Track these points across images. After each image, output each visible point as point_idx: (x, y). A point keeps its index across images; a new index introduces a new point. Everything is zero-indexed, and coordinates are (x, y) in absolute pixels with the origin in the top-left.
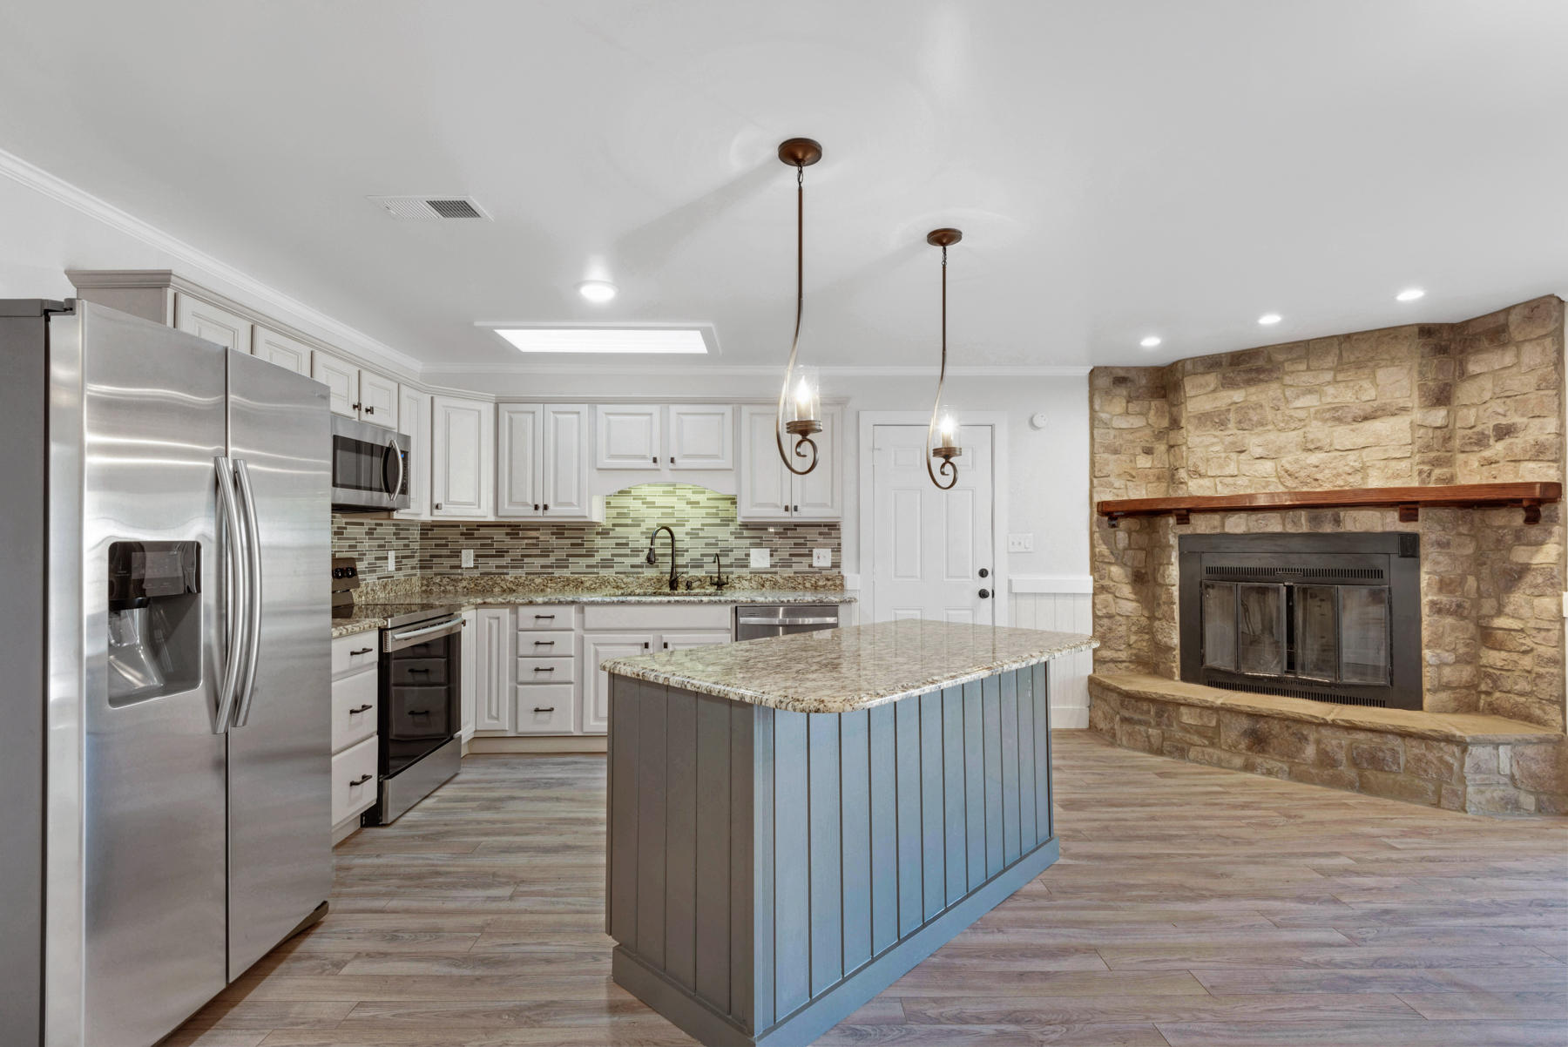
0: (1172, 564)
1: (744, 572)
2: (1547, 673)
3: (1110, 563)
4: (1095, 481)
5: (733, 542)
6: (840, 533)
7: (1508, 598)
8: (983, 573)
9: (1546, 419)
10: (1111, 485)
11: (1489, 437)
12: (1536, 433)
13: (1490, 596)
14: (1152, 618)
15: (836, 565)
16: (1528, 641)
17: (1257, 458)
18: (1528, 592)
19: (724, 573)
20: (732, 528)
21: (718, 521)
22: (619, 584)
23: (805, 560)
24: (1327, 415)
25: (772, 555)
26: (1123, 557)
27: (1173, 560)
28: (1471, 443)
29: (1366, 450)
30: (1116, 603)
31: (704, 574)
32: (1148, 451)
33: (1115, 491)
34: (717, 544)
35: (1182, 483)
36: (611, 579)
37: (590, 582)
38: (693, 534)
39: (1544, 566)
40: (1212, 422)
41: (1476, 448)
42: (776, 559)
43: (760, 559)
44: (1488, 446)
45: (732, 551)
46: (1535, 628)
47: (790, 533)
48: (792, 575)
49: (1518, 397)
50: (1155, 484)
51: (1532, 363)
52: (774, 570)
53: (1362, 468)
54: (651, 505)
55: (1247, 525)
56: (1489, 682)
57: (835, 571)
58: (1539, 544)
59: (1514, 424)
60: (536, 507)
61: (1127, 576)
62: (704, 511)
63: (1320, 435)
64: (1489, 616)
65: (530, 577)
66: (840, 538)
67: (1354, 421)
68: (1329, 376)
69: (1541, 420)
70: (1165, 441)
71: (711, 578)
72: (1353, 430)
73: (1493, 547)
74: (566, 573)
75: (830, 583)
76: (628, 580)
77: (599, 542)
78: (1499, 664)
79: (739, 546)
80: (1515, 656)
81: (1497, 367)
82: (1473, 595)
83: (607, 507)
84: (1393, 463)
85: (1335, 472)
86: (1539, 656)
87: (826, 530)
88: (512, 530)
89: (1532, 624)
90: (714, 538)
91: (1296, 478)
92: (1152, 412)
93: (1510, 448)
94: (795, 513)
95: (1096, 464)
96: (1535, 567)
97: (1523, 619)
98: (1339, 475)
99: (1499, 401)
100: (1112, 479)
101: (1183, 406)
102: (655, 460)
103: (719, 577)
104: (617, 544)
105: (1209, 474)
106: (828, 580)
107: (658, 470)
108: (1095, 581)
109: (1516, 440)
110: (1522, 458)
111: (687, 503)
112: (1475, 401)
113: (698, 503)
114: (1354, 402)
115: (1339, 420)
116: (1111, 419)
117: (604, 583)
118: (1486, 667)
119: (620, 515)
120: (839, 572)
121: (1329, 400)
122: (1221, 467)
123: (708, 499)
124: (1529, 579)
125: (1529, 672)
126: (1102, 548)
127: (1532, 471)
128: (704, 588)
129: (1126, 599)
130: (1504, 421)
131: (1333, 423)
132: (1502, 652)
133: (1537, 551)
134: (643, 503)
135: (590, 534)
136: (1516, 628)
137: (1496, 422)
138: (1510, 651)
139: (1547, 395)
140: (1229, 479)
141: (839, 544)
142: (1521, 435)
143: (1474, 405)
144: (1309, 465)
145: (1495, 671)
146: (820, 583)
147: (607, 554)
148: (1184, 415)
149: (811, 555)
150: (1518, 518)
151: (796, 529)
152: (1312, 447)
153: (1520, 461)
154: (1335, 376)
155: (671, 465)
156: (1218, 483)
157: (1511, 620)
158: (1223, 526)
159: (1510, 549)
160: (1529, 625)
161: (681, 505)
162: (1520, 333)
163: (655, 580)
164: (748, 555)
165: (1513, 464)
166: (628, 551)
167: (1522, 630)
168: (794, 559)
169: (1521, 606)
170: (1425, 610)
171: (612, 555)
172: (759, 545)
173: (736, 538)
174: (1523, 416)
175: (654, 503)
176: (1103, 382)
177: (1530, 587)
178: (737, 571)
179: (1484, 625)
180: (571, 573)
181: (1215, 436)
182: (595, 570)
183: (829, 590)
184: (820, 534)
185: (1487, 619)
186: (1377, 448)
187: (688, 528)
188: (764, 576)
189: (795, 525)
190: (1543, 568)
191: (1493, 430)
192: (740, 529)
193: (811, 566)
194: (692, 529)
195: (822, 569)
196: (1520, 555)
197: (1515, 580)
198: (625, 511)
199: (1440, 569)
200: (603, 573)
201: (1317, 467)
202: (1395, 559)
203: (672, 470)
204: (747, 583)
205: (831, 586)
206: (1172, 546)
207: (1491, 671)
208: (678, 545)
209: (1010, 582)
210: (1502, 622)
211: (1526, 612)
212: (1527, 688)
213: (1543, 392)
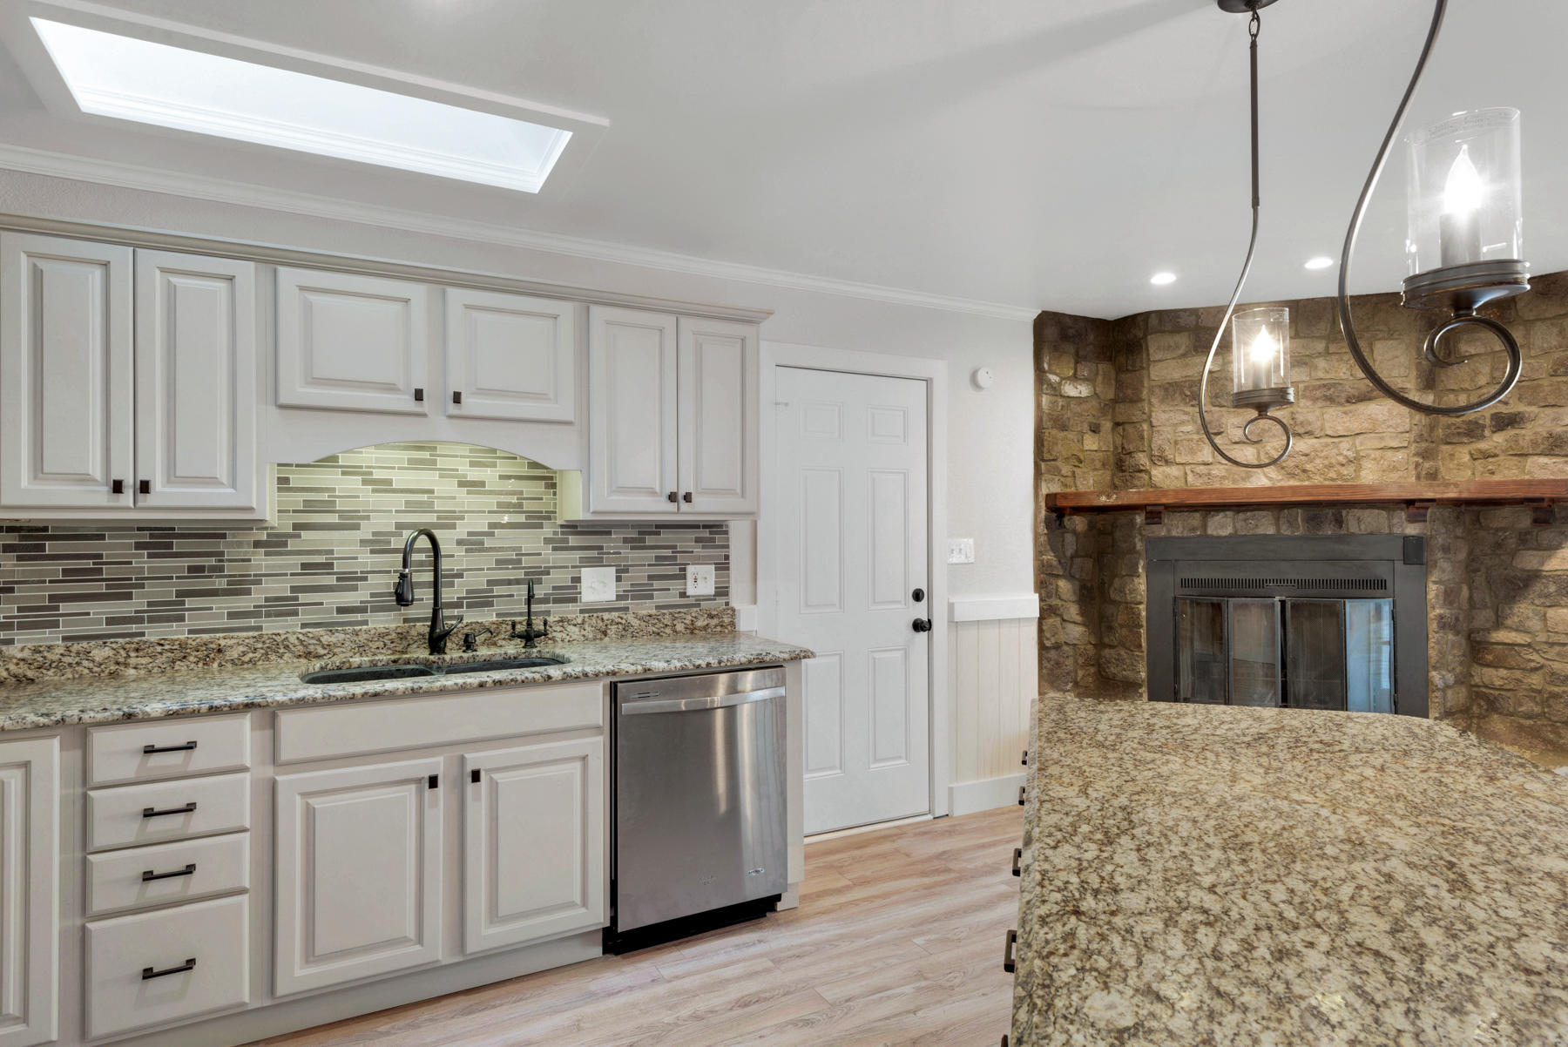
0: (1138, 576)
1: (569, 610)
3: (1058, 576)
4: (1043, 465)
5: (549, 556)
6: (728, 539)
7: (1510, 609)
8: (918, 596)
9: (1561, 410)
10: (1058, 471)
11: (1484, 427)
12: (1549, 424)
13: (1485, 607)
14: (1100, 645)
15: (722, 591)
16: (1535, 657)
17: (1236, 443)
18: (1537, 602)
19: (537, 613)
20: (547, 531)
21: (522, 518)
22: (312, 648)
23: (675, 586)
24: (1318, 393)
25: (619, 579)
26: (1071, 567)
27: (1140, 570)
28: (1459, 434)
29: (1361, 437)
30: (1064, 628)
31: (494, 619)
32: (1095, 429)
33: (1062, 479)
34: (520, 561)
35: (1141, 471)
36: (293, 639)
37: (241, 649)
38: (473, 543)
39: (1559, 573)
40: (1180, 394)
41: (1465, 440)
42: (625, 585)
43: (598, 586)
44: (1483, 437)
45: (548, 573)
46: (1546, 643)
47: (650, 540)
48: (653, 612)
50: (1101, 472)
51: (1545, 345)
52: (622, 604)
53: (1355, 458)
54: (384, 486)
55: (1234, 527)
56: (1482, 703)
57: (721, 601)
58: (1553, 548)
59: (1519, 413)
60: (118, 487)
61: (1075, 593)
62: (494, 500)
63: (1311, 417)
64: (1483, 630)
65: (76, 647)
66: (727, 547)
67: (1348, 401)
68: (1320, 346)
69: (1556, 409)
70: (1110, 417)
71: (514, 625)
72: (1345, 413)
73: (1489, 552)
74: (177, 632)
75: (715, 621)
76: (333, 639)
77: (261, 561)
78: (1498, 683)
79: (559, 565)
80: (1518, 674)
82: (1465, 606)
83: (279, 490)
84: (1389, 454)
85: (1326, 462)
86: (1553, 674)
87: (706, 534)
88: (22, 538)
89: (1542, 637)
90: (513, 549)
91: (1283, 468)
92: (1100, 378)
93: (1516, 439)
94: (684, 506)
95: (1045, 443)
96: (1549, 573)
97: (1529, 633)
98: (1331, 466)
100: (1059, 463)
101: (1144, 372)
102: (419, 395)
103: (529, 624)
104: (304, 566)
105: (1178, 460)
106: (711, 617)
107: (424, 415)
108: (1041, 600)
109: (1523, 432)
110: (1530, 452)
111: (462, 484)
112: (1466, 385)
113: (483, 484)
114: (1347, 380)
115: (1331, 400)
116: (1060, 383)
117: (276, 647)
118: (1479, 686)
119: (310, 507)
120: (727, 604)
121: (1320, 374)
122: (1192, 452)
123: (501, 477)
124: (1538, 587)
125: (1539, 692)
126: (1049, 557)
127: (1544, 467)
128: (495, 644)
129: (1074, 623)
130: (1505, 410)
131: (1324, 404)
132: (1501, 669)
133: (1550, 557)
134: (365, 482)
135: (240, 545)
136: (1523, 642)
137: (1495, 411)
138: (1510, 669)
139: (1564, 382)
140: (1202, 467)
141: (727, 557)
142: (1529, 426)
143: (1463, 390)
144: (1297, 453)
145: (1492, 691)
146: (700, 623)
147: (282, 588)
148: (1146, 385)
149: (684, 577)
151: (659, 533)
152: (1301, 430)
153: (1527, 455)
154: (1327, 348)
155: (452, 409)
156: (1189, 472)
157: (1514, 634)
158: (1205, 527)
159: (1513, 554)
160: (1538, 639)
161: (445, 488)
162: (1531, 310)
163: (394, 635)
164: (577, 580)
165: (1518, 458)
166: (331, 580)
167: (1529, 645)
168: (657, 584)
169: (1528, 618)
170: (1433, 626)
171: (294, 589)
172: (596, 562)
173: (554, 549)
174: (1530, 404)
175: (389, 482)
176: (1051, 332)
177: (1540, 596)
178: (557, 611)
179: (1478, 639)
180: (190, 632)
181: (1186, 413)
182: (252, 622)
183: (714, 633)
184: (698, 540)
185: (1481, 633)
186: (1372, 435)
187: (461, 531)
188: (606, 616)
189: (657, 526)
191: (1492, 419)
192: (563, 533)
193: (683, 595)
194: (469, 534)
195: (699, 600)
196: (1529, 561)
197: (1520, 588)
198: (325, 496)
199: (1445, 577)
200: (271, 626)
201: (1307, 455)
202: (1399, 565)
203: (451, 417)
204: (576, 629)
205: (716, 626)
206: (1138, 552)
207: (1487, 691)
208: (445, 564)
209: (951, 607)
210: (1501, 636)
211: (1535, 624)
212: (1536, 709)
213: (1559, 379)
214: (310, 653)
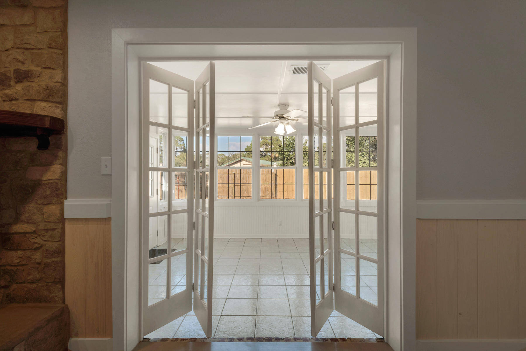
2: (53, 262)
7: (24, 208)
9: (54, 71)
11: (10, 79)
12: (47, 80)
13: (9, 208)
16: (39, 240)
18: (39, 202)
39: (51, 181)
44: (9, 86)
46: (44, 229)
49: (34, 51)
51: (45, 26)
56: (7, 277)
58: (48, 164)
59: (31, 71)
64: (8, 224)
69: (51, 71)
73: (12, 168)
78: (16, 261)
80: (29, 253)
81: (18, 23)
86: (47, 250)
89: (42, 226)
93: (27, 89)
96: (46, 182)
97: (35, 224)
99: (19, 50)
109: (33, 84)
110: (36, 98)
118: (5, 266)
124: (40, 192)
125: (39, 264)
127: (44, 109)
130: (22, 67)
132: (19, 251)
133: (46, 170)
136: (30, 231)
137: (17, 68)
138: (24, 250)
139: (55, 53)
142: (36, 80)
145: (13, 268)
150: (33, 145)
153: (34, 100)
157: (26, 226)
159: (26, 169)
160: (40, 228)
165: (29, 102)
167: (34, 232)
169: (34, 213)
174: (37, 66)
177: (41, 198)
179: (4, 232)
185: (6, 227)
190: (51, 183)
191: (14, 73)
196: (33, 174)
197: (29, 193)
207: (8, 268)
210: (19, 228)
211: (37, 217)
212: (38, 276)
213: (53, 50)
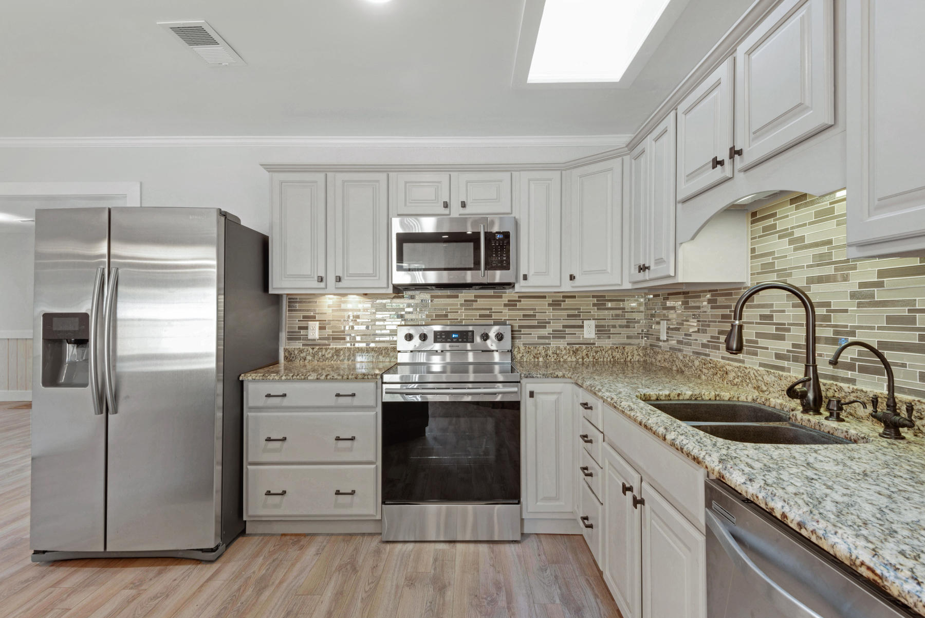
36: (753, 374)
38: (865, 296)
54: (799, 243)
74: (718, 357)
83: (751, 258)
104: (761, 317)
119: (764, 269)
166: (772, 330)
171: (757, 335)
175: (802, 238)
182: (741, 356)
187: (855, 281)
194: (862, 285)
214: (759, 387)
